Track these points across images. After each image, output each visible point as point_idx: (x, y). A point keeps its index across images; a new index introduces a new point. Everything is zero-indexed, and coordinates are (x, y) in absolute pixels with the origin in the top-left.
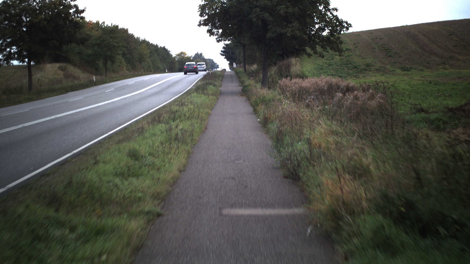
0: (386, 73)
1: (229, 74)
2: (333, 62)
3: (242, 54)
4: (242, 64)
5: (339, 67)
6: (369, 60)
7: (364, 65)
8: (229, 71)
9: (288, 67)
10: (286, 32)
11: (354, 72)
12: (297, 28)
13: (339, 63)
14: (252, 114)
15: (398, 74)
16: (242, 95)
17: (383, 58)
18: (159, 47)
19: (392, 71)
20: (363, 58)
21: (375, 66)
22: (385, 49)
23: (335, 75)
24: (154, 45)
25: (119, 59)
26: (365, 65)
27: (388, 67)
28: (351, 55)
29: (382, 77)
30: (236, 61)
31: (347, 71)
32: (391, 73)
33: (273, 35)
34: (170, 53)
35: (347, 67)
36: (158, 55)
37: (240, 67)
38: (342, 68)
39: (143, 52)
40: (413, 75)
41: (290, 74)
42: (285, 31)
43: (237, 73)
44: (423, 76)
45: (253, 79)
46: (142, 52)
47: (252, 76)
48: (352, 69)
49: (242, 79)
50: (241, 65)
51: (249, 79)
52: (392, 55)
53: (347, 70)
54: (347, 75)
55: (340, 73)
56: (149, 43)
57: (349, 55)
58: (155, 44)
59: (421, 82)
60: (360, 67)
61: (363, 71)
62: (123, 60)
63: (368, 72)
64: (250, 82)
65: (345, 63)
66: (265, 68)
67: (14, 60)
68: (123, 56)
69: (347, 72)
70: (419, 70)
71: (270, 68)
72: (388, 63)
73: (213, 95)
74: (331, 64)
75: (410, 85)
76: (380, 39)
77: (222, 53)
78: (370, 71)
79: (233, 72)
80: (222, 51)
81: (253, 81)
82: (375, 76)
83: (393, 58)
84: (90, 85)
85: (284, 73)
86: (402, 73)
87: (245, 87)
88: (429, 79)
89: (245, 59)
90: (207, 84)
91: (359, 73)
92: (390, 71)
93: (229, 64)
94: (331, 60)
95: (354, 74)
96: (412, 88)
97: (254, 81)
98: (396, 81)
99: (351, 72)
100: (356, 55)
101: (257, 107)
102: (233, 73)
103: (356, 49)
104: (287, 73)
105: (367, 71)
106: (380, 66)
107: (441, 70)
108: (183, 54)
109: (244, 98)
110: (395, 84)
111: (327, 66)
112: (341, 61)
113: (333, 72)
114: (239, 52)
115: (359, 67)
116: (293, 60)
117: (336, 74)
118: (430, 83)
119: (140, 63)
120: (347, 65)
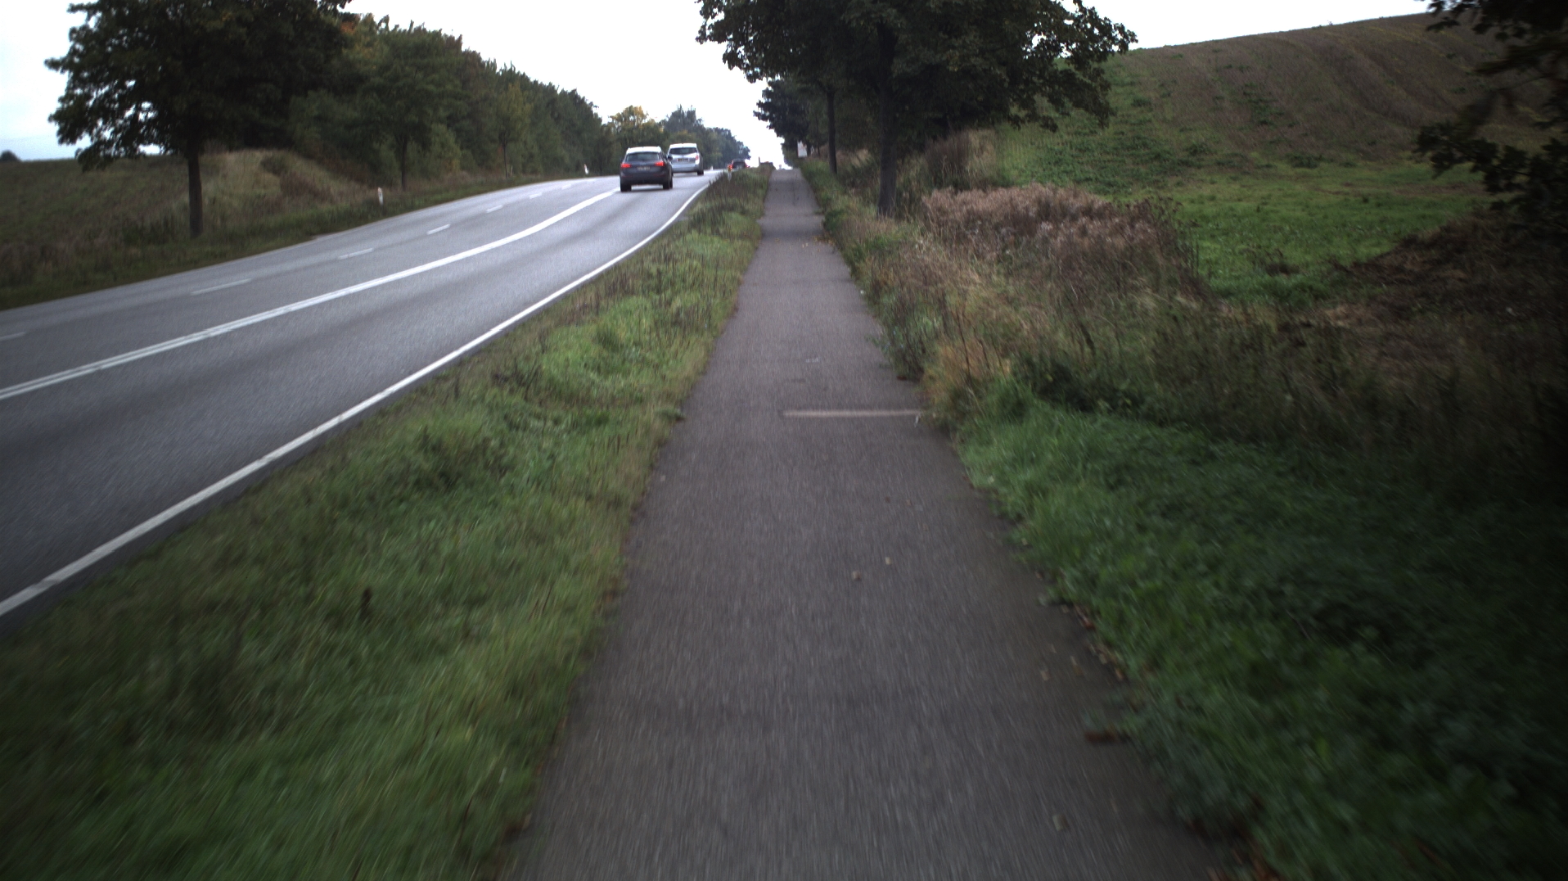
0: (1246, 173)
1: (785, 177)
2: (1094, 141)
3: (825, 116)
4: (825, 148)
5: (1109, 157)
6: (1198, 137)
7: (1183, 150)
8: (782, 167)
9: (959, 157)
10: (948, 62)
11: (1152, 171)
12: (975, 50)
13: (1111, 145)
14: (848, 281)
15: (1281, 177)
16: (824, 239)
17: (1241, 129)
18: (559, 92)
19: (1263, 166)
20: (1182, 130)
21: (1216, 153)
22: (1250, 101)
23: (1096, 179)
24: (541, 84)
25: (438, 135)
26: (1187, 150)
27: (1254, 155)
28: (1148, 119)
29: (1233, 186)
30: (807, 138)
31: (1132, 167)
32: (1260, 171)
33: (909, 70)
34: (594, 110)
35: (1132, 155)
36: (557, 120)
37: (819, 155)
38: (1120, 159)
39: (510, 110)
40: (1321, 177)
41: (964, 177)
42: (944, 58)
43: (809, 176)
44: (1349, 181)
45: (856, 194)
46: (508, 109)
47: (853, 185)
48: (1147, 162)
49: (823, 194)
50: (822, 148)
51: (845, 193)
52: (1270, 119)
53: (1134, 163)
54: (1131, 180)
55: (1110, 175)
56: (527, 79)
57: (1141, 121)
58: (547, 84)
59: (1341, 197)
60: (1171, 155)
61: (1180, 168)
62: (451, 138)
63: (1193, 170)
64: (846, 201)
65: (1129, 144)
66: (889, 161)
67: (149, 143)
68: (448, 126)
69: (1133, 170)
70: (1340, 165)
71: (906, 160)
72: (1255, 145)
73: (742, 237)
74: (1088, 148)
75: (1307, 207)
76: (1241, 69)
77: (760, 110)
78: (1199, 167)
79: (798, 171)
80: (760, 104)
81: (856, 199)
82: (1213, 183)
83: (1271, 127)
84: (370, 217)
85: (946, 175)
86: (1291, 172)
87: (834, 214)
88: (1365, 191)
89: (832, 132)
90: (721, 208)
91: (1165, 173)
92: (1258, 167)
93: (784, 146)
94: (1088, 135)
95: (1152, 175)
96: (1310, 214)
97: (860, 200)
98: (1269, 196)
99: (1143, 170)
100: (1164, 121)
101: (859, 262)
102: (798, 175)
103: (1164, 100)
104: (956, 176)
105: (1190, 166)
106: (1229, 152)
107: (1407, 163)
108: (633, 115)
109: (829, 245)
110: (1265, 204)
111: (1074, 152)
112: (1116, 137)
113: (1091, 170)
114: (815, 109)
115: (1167, 156)
116: (974, 137)
117: (1099, 176)
118: (1366, 201)
119: (504, 146)
120: (1134, 148)
